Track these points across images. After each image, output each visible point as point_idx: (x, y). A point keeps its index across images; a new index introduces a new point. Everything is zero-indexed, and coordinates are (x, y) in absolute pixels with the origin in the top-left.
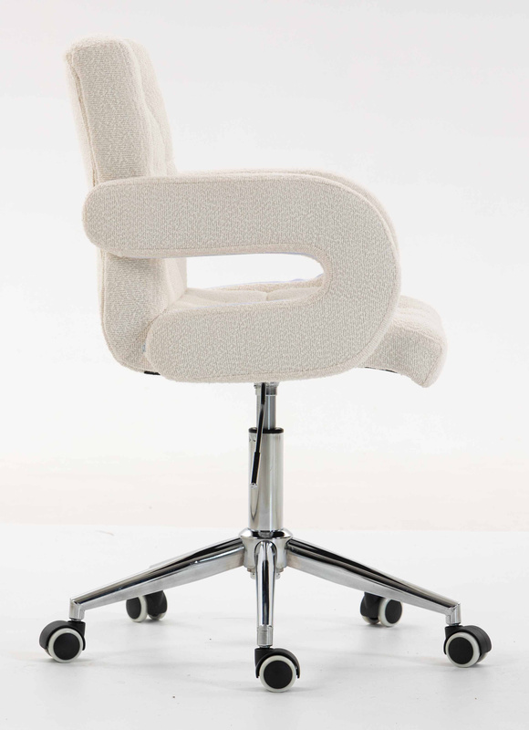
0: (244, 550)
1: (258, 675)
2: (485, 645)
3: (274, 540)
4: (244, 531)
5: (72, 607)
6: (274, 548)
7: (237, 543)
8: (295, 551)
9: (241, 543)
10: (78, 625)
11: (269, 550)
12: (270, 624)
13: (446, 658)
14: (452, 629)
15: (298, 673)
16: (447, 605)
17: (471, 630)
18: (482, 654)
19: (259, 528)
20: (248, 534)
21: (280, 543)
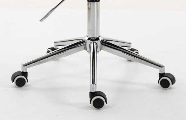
0: (86, 44)
3: (96, 41)
4: (85, 37)
5: (22, 67)
6: (96, 44)
8: (104, 45)
9: (84, 41)
10: (25, 74)
12: (95, 83)
15: (106, 102)
18: (173, 84)
19: (91, 36)
20: (87, 38)
21: (98, 42)
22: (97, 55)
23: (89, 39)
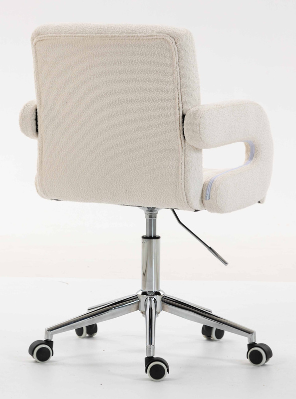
0: (139, 302)
1: (146, 372)
2: (269, 354)
3: (155, 297)
5: (46, 333)
6: (155, 301)
7: (135, 298)
8: (166, 302)
9: (137, 298)
10: (49, 343)
11: (153, 302)
12: (153, 344)
13: (248, 361)
14: (251, 345)
16: (249, 332)
17: (262, 346)
18: (267, 359)
19: (147, 290)
20: (140, 293)
21: (158, 298)
22: (156, 318)
23: (144, 293)
